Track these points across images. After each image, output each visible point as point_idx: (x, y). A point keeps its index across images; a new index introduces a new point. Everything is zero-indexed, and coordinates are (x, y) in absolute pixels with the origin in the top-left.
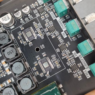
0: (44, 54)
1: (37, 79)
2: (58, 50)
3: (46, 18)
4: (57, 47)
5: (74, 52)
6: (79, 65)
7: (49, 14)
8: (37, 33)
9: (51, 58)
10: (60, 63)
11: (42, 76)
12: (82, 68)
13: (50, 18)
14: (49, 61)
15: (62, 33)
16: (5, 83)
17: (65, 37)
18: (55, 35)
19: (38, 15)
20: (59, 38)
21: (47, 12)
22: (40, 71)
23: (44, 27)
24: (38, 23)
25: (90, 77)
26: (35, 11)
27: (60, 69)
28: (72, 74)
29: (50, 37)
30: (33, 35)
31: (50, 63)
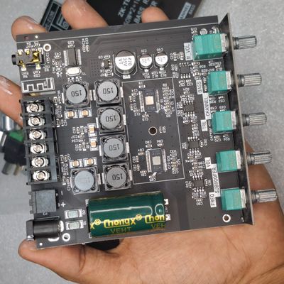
0: (160, 143)
1: (133, 176)
2: (184, 146)
3: (186, 86)
4: (184, 140)
5: (207, 159)
6: (207, 182)
7: (194, 82)
8: (163, 104)
9: (168, 154)
10: (180, 167)
11: (143, 175)
12: (210, 189)
13: (193, 90)
14: (164, 157)
15: (202, 121)
16: (80, 162)
17: (205, 129)
18: (190, 119)
19: (175, 75)
20: (195, 128)
21: (192, 78)
22: (144, 167)
23: (178, 100)
24: (171, 88)
25: (215, 206)
26: (174, 68)
27: (176, 176)
28: (190, 191)
29: (181, 119)
30: (155, 105)
31: (165, 161)
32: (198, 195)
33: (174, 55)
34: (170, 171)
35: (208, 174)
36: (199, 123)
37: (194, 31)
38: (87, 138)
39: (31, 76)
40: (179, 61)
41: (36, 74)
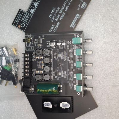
0: (62, 68)
1: (53, 77)
2: (68, 70)
3: (71, 52)
4: (69, 68)
5: (75, 75)
6: (74, 82)
7: (74, 51)
8: (64, 57)
9: (63, 72)
10: (67, 76)
11: (55, 77)
12: (75, 84)
13: (73, 53)
14: (62, 73)
15: (75, 63)
16: (39, 72)
17: (75, 66)
18: (71, 62)
19: (68, 48)
20: (72, 65)
21: (73, 50)
22: (56, 75)
23: (68, 56)
24: (66, 52)
25: (76, 89)
26: (68, 46)
27: (65, 79)
28: (69, 84)
29: (68, 62)
30: (61, 57)
31: (62, 74)
32: (71, 85)
33: (69, 42)
34: (63, 77)
35: (75, 79)
36: (74, 63)
37: (75, 35)
38: (41, 65)
39: (28, 45)
40: (70, 44)
41: (29, 45)
